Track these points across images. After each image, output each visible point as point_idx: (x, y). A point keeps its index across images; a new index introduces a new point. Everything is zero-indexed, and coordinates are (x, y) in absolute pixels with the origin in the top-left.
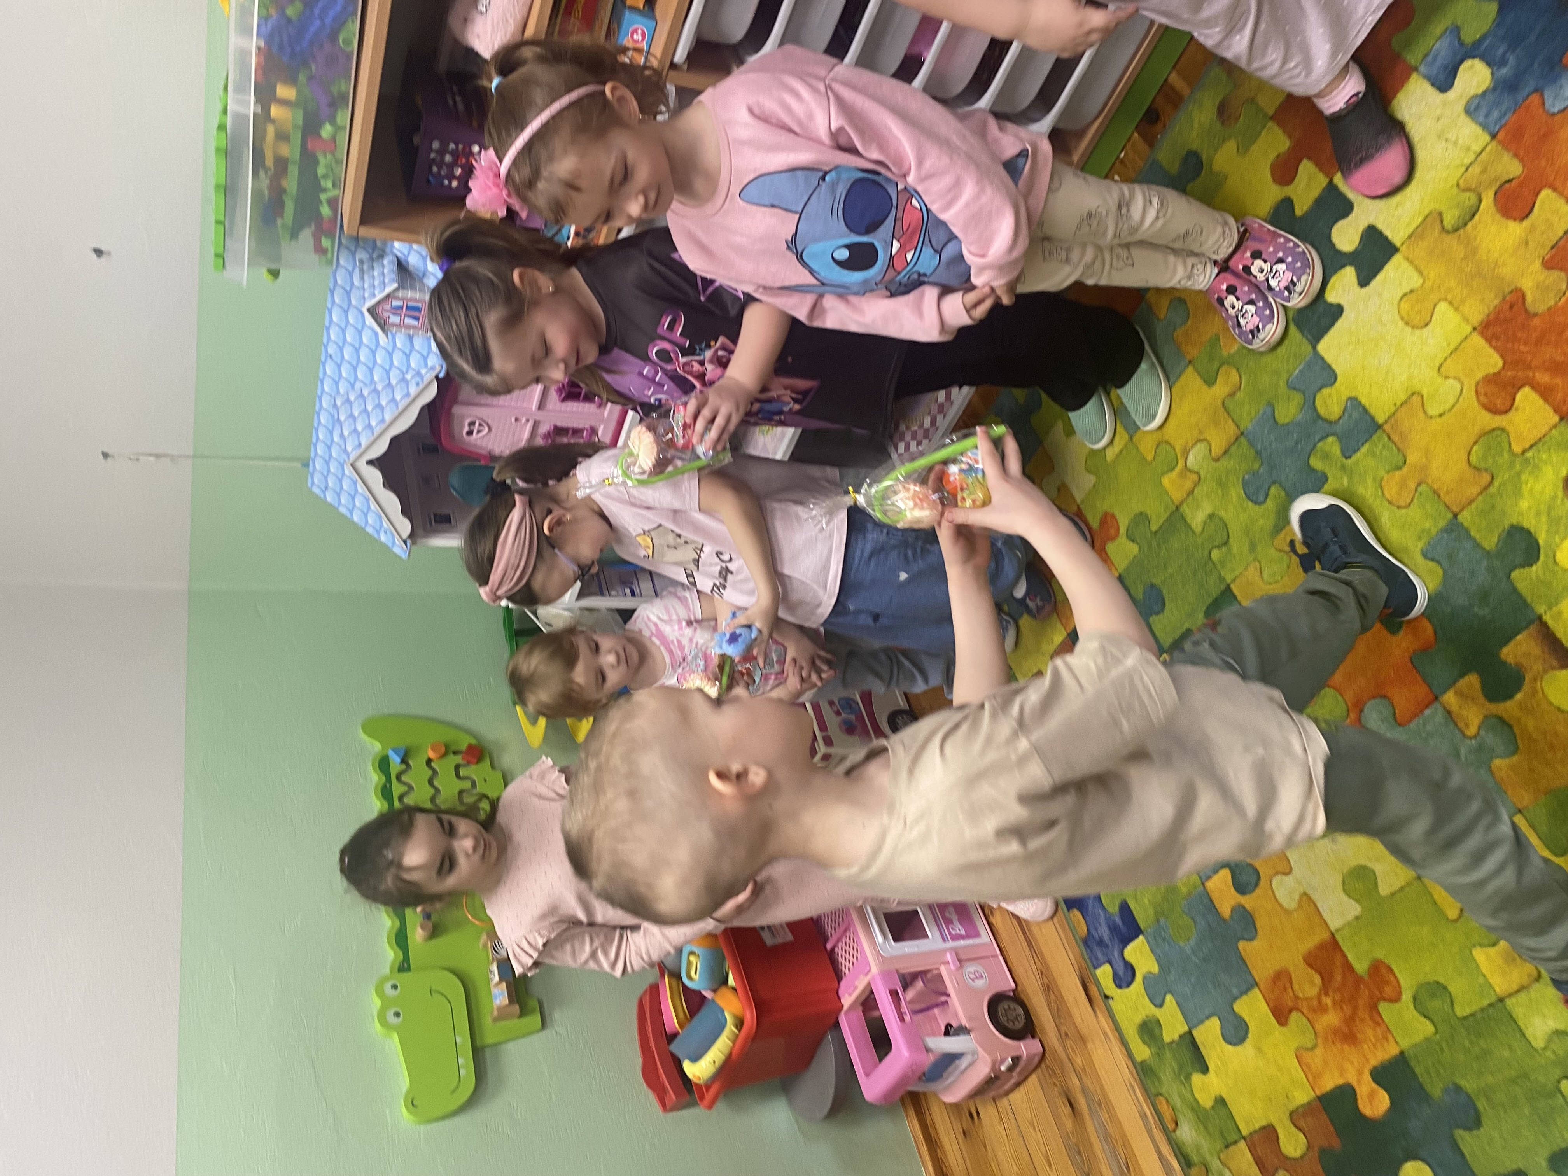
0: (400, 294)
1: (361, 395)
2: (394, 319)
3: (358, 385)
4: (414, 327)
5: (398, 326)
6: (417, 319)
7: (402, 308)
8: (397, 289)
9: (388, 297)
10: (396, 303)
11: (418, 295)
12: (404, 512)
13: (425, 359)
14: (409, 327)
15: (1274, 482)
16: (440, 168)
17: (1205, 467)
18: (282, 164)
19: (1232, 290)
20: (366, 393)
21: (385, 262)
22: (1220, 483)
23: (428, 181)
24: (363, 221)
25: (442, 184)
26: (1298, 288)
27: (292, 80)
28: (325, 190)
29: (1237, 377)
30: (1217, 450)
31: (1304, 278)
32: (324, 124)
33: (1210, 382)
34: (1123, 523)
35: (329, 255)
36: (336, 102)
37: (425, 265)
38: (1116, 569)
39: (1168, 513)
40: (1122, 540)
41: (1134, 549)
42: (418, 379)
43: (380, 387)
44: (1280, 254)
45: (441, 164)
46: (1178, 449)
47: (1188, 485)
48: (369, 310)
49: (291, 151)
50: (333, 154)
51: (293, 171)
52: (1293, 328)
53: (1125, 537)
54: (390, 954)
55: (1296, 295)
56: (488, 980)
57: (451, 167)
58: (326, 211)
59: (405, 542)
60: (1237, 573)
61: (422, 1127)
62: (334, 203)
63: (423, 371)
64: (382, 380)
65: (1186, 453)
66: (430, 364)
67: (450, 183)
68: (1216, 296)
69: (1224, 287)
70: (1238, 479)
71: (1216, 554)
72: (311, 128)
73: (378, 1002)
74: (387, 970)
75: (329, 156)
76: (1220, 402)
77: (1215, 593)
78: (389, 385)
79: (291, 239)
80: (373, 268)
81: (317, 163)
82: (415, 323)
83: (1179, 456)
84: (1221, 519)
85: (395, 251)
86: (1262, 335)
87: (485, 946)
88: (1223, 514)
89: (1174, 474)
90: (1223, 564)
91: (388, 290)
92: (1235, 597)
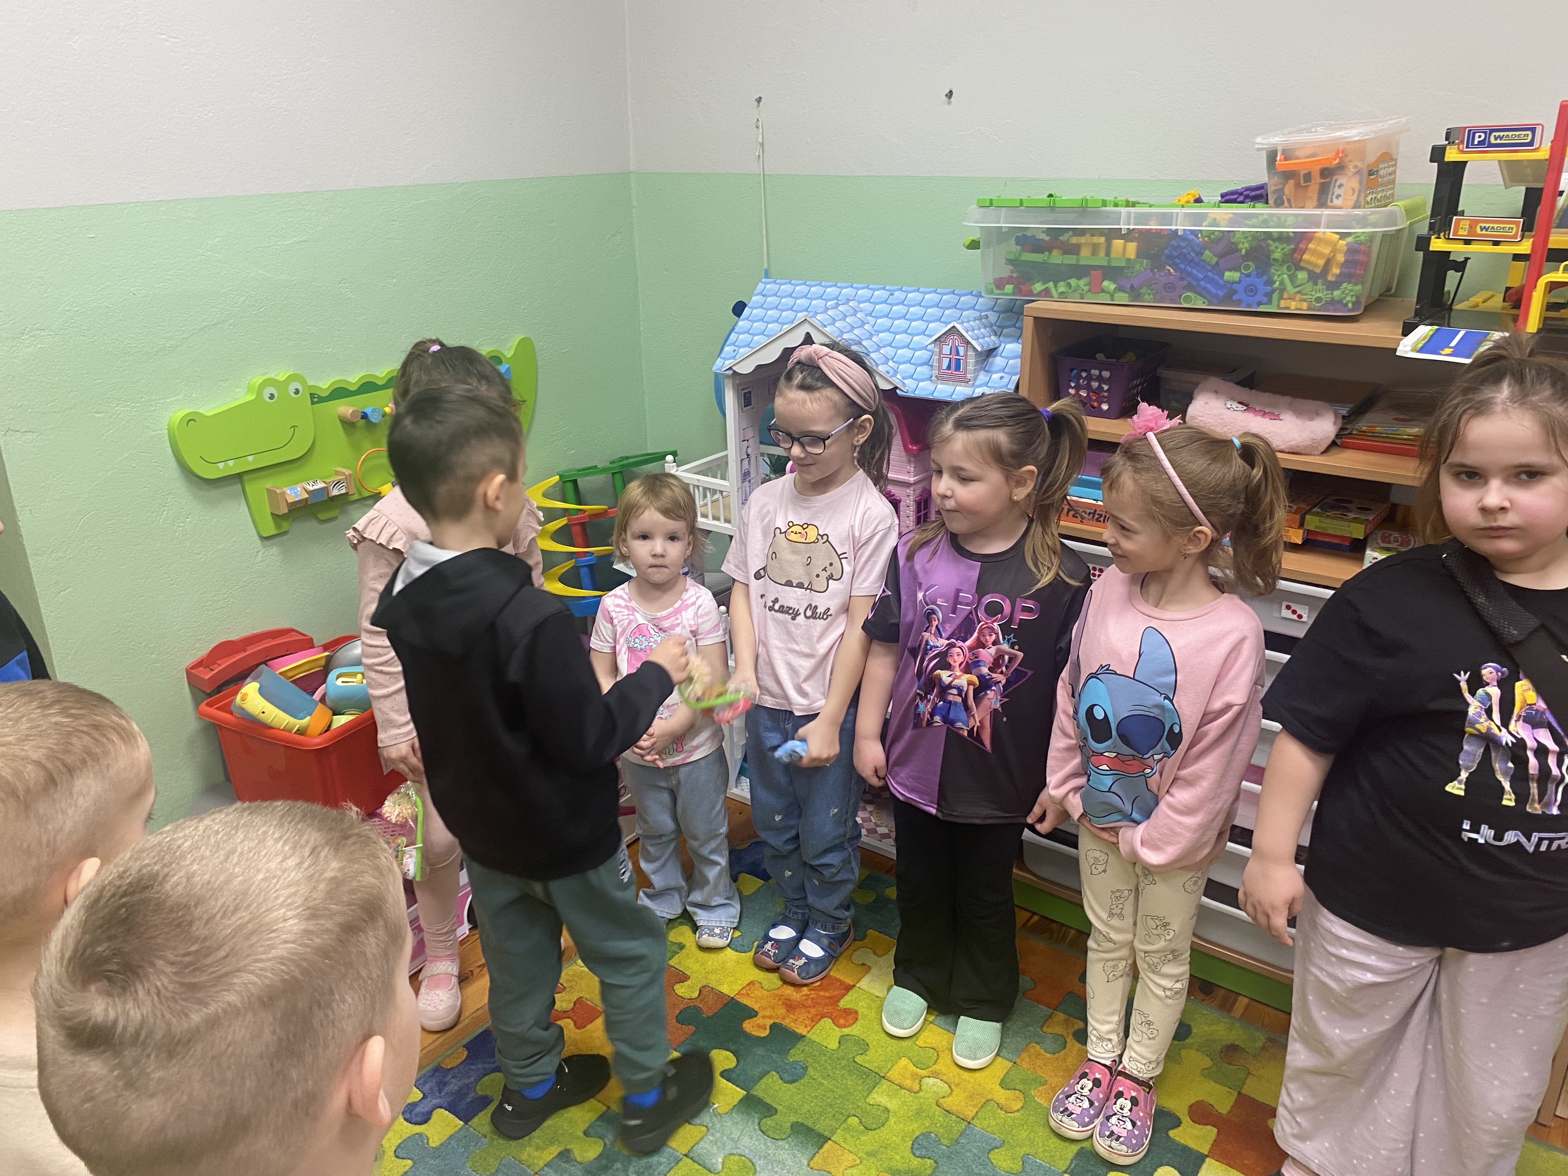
0: (971, 353)
1: (864, 323)
2: (946, 350)
3: (871, 320)
4: (940, 367)
5: (941, 352)
6: (949, 368)
7: (958, 354)
8: (974, 348)
9: (968, 343)
10: (961, 350)
11: (971, 367)
12: (759, 367)
13: (911, 377)
14: (940, 362)
15: (936, 1162)
16: (1085, 379)
17: (928, 1095)
18: (1074, 250)
19: (1097, 1083)
20: (866, 327)
21: (993, 337)
22: (919, 1112)
23: (1072, 370)
24: (1036, 319)
25: (1070, 381)
26: (1114, 1144)
27: (1140, 254)
28: (1056, 286)
29: (1016, 1109)
30: (948, 1102)
31: (1124, 1148)
32: (1115, 282)
33: (1004, 1084)
34: (854, 1030)
35: (998, 292)
36: (1135, 293)
37: (997, 372)
38: (809, 1032)
39: (876, 1070)
40: (838, 1032)
41: (834, 1045)
42: (892, 372)
43: (874, 339)
44: (1139, 1123)
45: (1089, 378)
46: (936, 1067)
47: (908, 1083)
48: (954, 327)
49: (1085, 257)
50: (1089, 291)
51: (1071, 260)
52: (1075, 1148)
53: (840, 1034)
54: (325, 384)
55: (1108, 1143)
56: (307, 480)
57: (1088, 388)
58: (1038, 287)
59: (730, 368)
60: (843, 1145)
61: (166, 432)
62: (1046, 293)
63: (899, 376)
64: (881, 340)
65: (935, 1075)
66: (906, 381)
67: (1073, 388)
68: (1087, 1071)
69: (1098, 1076)
70: (928, 1128)
71: (853, 1121)
72: (1111, 272)
73: (281, 377)
74: (310, 383)
75: (1086, 288)
76: (989, 1097)
77: (819, 1127)
78: (879, 347)
79: (1008, 260)
80: (985, 327)
81: (1079, 279)
82: (945, 367)
83: (930, 1069)
84: (887, 1119)
85: (1003, 345)
86: (1065, 1119)
87: (337, 473)
88: (892, 1120)
89: (912, 1068)
90: (847, 1130)
91: (974, 343)
92: (821, 1147)
